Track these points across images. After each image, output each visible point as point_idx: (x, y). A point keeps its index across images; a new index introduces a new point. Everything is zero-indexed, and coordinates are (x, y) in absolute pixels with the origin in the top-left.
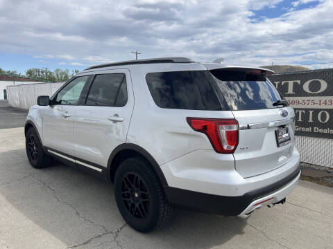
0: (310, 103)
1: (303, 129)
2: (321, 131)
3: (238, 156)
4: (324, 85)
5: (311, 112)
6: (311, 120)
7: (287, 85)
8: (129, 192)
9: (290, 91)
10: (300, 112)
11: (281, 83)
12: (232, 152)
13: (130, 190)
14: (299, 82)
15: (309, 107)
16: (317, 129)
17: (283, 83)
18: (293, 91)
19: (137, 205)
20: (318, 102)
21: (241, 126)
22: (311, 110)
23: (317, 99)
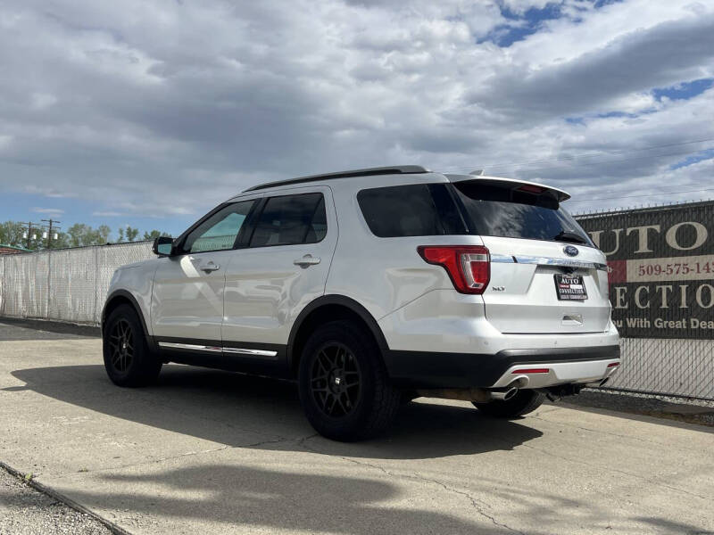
0: (681, 270)
1: (671, 324)
2: (703, 325)
3: (489, 298)
4: (702, 234)
5: (684, 288)
6: (684, 305)
7: (635, 234)
8: (325, 377)
9: (643, 247)
10: (664, 288)
11: (625, 231)
12: (481, 292)
13: (327, 373)
14: (657, 228)
15: (680, 277)
16: (696, 323)
17: (629, 231)
18: (649, 246)
19: (337, 397)
20: (695, 267)
21: (492, 258)
22: (684, 283)
23: (691, 261)
